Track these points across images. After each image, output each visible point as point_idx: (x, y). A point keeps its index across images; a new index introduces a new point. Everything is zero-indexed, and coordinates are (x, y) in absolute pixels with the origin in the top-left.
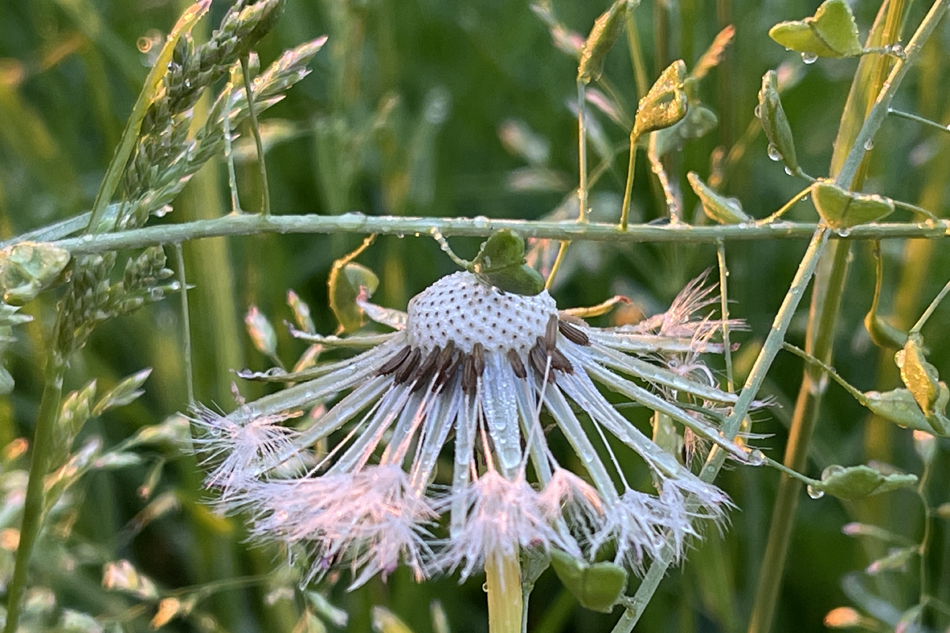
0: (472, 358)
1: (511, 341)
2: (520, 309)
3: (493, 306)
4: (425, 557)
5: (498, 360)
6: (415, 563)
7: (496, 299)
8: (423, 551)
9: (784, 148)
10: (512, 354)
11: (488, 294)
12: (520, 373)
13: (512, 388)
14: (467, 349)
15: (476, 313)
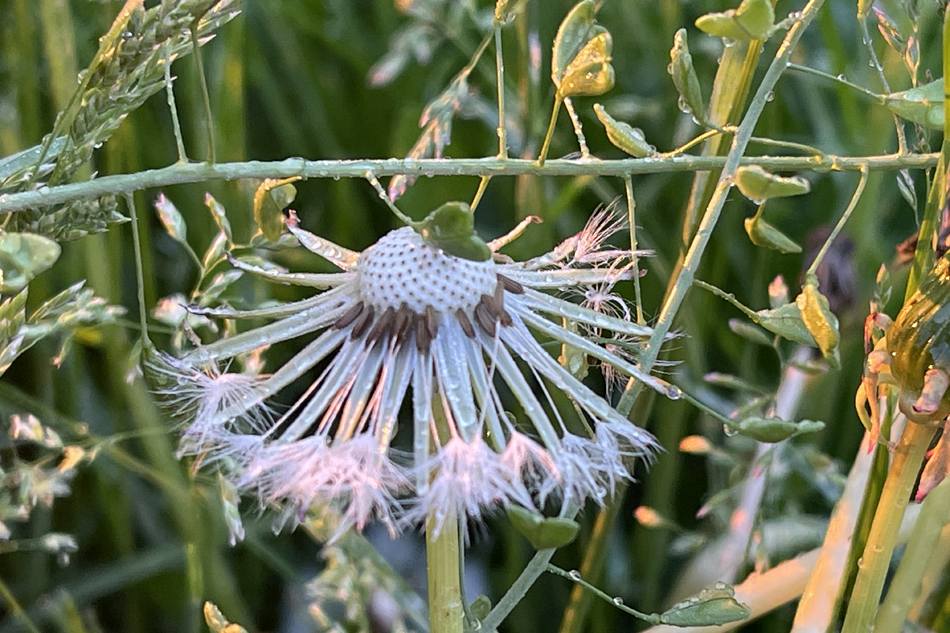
0: (425, 318)
1: (459, 302)
2: (466, 271)
3: (441, 268)
4: (397, 513)
5: (447, 320)
6: (387, 519)
7: (444, 263)
8: (393, 508)
9: (693, 103)
10: (460, 313)
11: (436, 256)
12: (470, 334)
13: (462, 346)
14: (420, 310)
15: (427, 276)
